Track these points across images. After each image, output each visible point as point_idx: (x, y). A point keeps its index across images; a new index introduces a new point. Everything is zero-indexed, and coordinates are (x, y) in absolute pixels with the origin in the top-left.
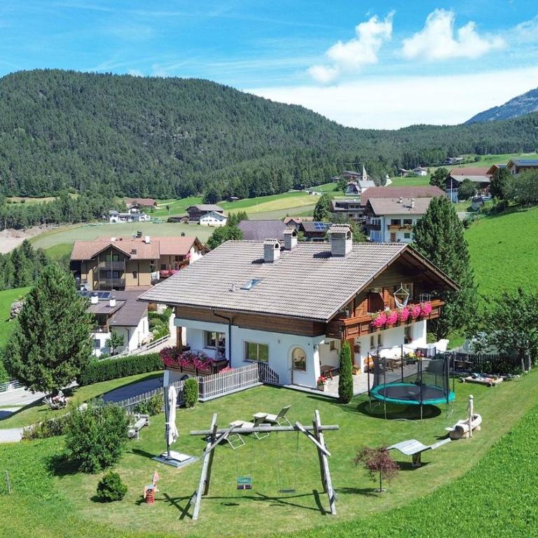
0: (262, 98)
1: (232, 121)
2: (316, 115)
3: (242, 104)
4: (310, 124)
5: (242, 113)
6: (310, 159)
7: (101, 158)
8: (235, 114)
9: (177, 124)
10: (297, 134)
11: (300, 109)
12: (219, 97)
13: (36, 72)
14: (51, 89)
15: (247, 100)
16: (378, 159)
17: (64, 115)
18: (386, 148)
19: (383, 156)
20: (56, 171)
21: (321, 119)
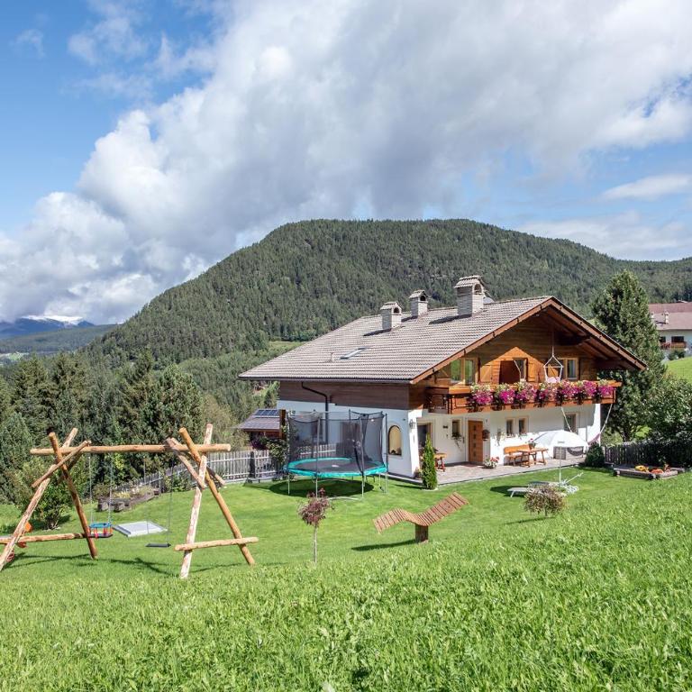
0: (525, 234)
1: (492, 259)
2: (583, 248)
3: (503, 241)
4: (577, 258)
5: (503, 249)
6: (576, 294)
7: (359, 302)
8: (495, 251)
9: (435, 265)
10: (562, 269)
11: (567, 243)
12: (479, 236)
13: (302, 224)
14: (315, 237)
15: (507, 237)
16: (654, 292)
17: (326, 261)
18: (663, 280)
19: (661, 288)
20: (317, 316)
21: (589, 253)
